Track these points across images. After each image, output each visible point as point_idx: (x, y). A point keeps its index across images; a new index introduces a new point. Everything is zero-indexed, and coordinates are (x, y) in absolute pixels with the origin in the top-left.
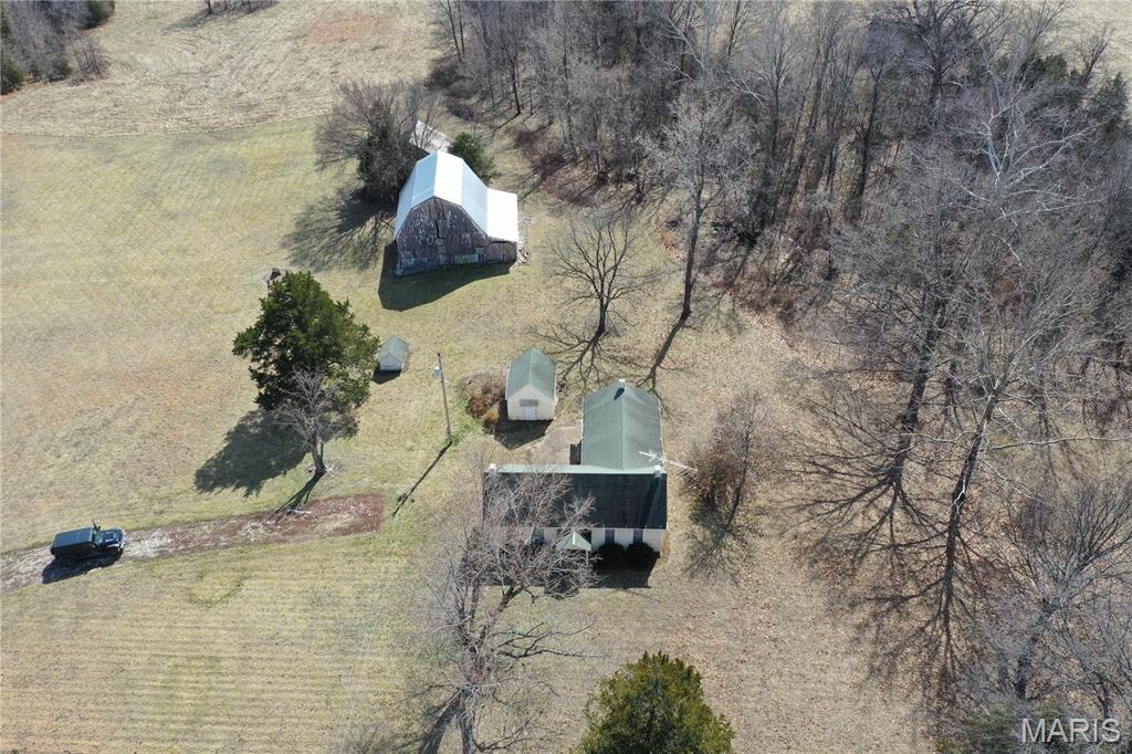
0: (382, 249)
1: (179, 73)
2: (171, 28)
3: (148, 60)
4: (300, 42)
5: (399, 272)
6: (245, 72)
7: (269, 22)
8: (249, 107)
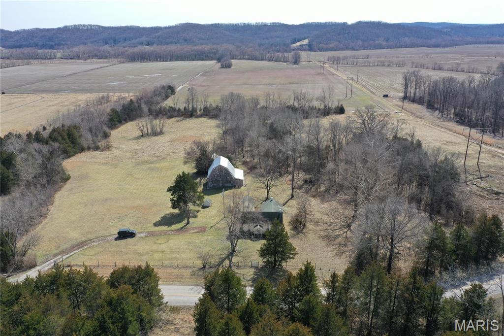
0: (202, 184)
1: (134, 149)
2: (130, 140)
3: (123, 147)
4: (173, 142)
5: (208, 188)
6: (156, 149)
7: (162, 138)
8: (158, 157)
